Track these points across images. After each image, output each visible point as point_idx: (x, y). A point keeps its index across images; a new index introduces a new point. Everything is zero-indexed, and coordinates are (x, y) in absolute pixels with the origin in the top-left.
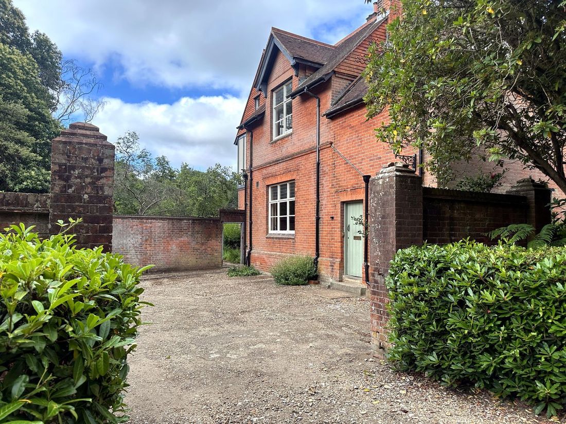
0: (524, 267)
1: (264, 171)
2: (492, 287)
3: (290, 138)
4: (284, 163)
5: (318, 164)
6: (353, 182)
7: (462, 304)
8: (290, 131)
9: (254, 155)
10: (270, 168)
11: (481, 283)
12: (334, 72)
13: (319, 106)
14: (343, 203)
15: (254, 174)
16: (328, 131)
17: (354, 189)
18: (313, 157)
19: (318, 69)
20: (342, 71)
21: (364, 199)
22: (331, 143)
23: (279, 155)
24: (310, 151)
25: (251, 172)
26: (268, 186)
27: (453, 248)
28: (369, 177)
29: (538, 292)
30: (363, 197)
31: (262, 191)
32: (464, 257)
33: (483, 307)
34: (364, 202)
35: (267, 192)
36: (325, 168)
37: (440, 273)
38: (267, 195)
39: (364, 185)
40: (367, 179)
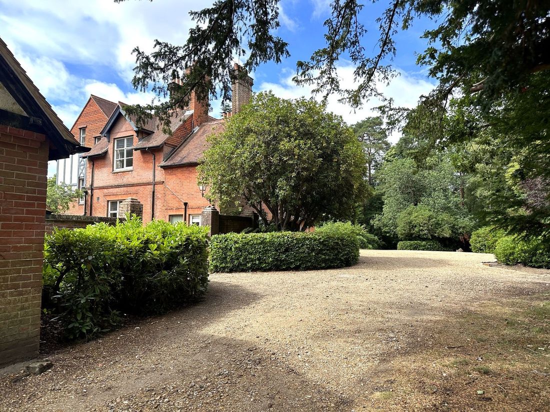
0: (245, 238)
1: (105, 191)
2: (238, 243)
3: (130, 172)
4: (125, 188)
5: (154, 192)
6: (177, 205)
7: (231, 248)
8: (130, 168)
9: (95, 178)
10: (111, 189)
11: (236, 242)
12: (165, 143)
13: (155, 159)
14: (170, 216)
15: (95, 191)
16: (160, 175)
17: (178, 209)
18: (150, 188)
19: (150, 134)
20: (169, 143)
21: (184, 214)
22: (163, 182)
23: (119, 182)
24: (148, 184)
25: (92, 190)
26: (108, 201)
27: (228, 235)
28: (187, 203)
29: (247, 243)
30: (183, 213)
31: (103, 204)
32: (232, 236)
33: (236, 248)
34: (184, 216)
35: (108, 205)
36: (157, 195)
37: (226, 241)
38: (108, 207)
39: (184, 207)
40: (186, 204)
